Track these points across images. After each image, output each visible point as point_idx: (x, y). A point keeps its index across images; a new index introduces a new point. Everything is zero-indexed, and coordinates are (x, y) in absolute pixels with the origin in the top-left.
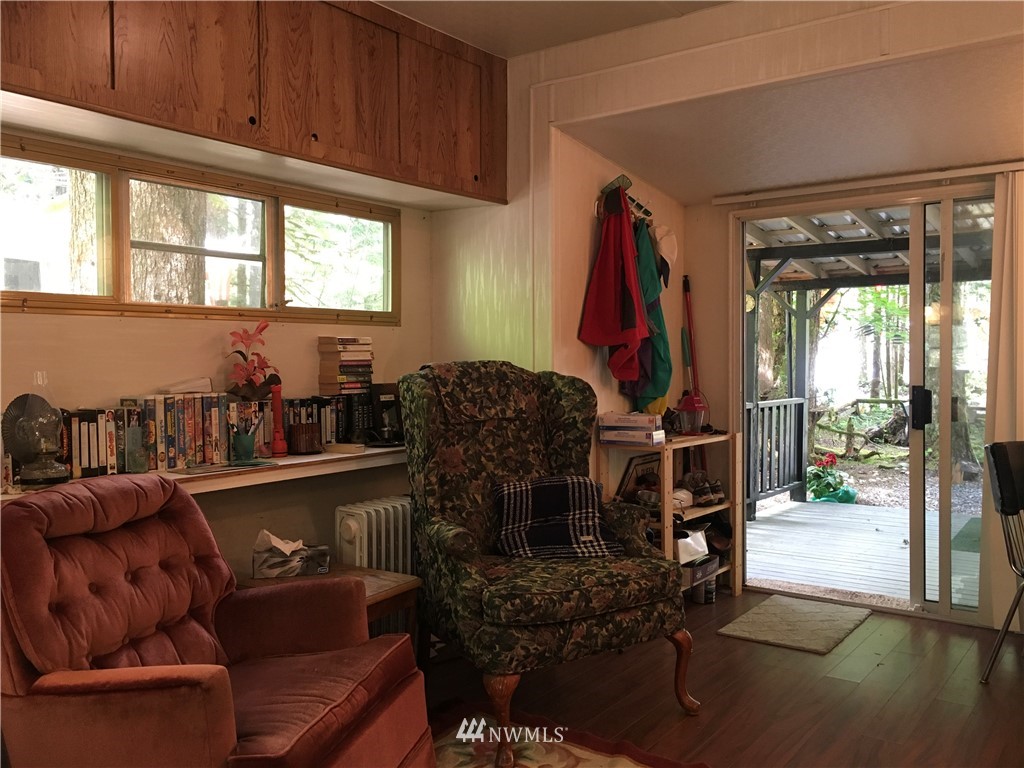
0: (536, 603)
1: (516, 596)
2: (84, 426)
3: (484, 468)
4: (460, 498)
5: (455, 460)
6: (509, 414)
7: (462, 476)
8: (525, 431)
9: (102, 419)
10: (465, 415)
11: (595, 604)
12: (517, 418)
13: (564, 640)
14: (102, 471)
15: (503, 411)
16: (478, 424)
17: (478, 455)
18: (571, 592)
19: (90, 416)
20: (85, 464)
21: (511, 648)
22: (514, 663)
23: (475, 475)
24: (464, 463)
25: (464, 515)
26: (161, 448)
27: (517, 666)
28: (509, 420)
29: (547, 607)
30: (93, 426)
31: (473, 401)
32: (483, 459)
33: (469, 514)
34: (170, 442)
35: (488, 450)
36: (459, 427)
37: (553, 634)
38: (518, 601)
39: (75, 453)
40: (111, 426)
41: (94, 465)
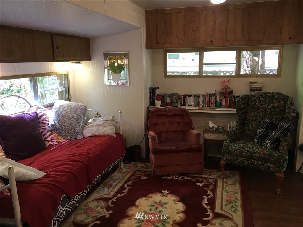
0: (229, 149)
1: (226, 146)
2: (189, 98)
3: (258, 119)
4: (249, 125)
5: (250, 116)
6: (270, 107)
7: (251, 120)
8: (274, 112)
9: (192, 97)
10: (256, 106)
11: (243, 154)
12: (272, 108)
13: (236, 159)
15: (268, 106)
16: (259, 108)
17: (257, 116)
18: (238, 150)
19: (190, 96)
20: (188, 104)
21: (224, 156)
22: (224, 159)
23: (254, 120)
24: (252, 117)
25: (249, 129)
26: (201, 103)
27: (225, 160)
28: (269, 109)
29: (231, 150)
30: (190, 98)
31: (260, 102)
32: (258, 117)
33: (250, 129)
34: (203, 102)
35: (260, 115)
36: (254, 108)
37: (233, 157)
38: (226, 147)
39: (187, 102)
40: (193, 98)
41: (190, 104)
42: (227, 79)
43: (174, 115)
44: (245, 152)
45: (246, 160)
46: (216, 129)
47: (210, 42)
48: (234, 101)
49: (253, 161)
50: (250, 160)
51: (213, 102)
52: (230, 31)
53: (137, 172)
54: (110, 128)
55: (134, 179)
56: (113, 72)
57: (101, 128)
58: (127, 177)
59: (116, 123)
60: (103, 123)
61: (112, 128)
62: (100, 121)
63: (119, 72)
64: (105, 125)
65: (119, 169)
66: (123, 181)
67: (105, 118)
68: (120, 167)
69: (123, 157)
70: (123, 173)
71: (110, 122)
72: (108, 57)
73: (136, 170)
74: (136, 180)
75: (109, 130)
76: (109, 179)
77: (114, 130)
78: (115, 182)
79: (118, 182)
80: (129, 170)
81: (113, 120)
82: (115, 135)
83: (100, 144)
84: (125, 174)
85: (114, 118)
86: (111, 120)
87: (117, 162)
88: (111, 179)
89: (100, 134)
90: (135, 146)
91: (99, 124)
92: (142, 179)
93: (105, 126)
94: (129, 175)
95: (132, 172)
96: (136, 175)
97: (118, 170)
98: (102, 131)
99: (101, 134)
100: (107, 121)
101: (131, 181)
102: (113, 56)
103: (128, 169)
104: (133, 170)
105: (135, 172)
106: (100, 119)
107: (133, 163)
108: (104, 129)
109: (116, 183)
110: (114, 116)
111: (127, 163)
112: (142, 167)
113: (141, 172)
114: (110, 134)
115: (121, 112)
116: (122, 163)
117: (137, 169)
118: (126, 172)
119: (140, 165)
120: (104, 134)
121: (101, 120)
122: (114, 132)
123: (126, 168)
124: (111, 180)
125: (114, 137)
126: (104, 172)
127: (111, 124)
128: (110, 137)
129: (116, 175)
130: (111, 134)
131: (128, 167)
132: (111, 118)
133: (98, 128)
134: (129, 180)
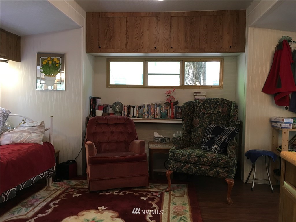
0: (176, 155)
1: (172, 152)
2: (133, 108)
3: (203, 126)
4: (195, 132)
5: (196, 123)
6: (215, 112)
7: (197, 127)
8: (219, 118)
9: (136, 107)
10: (202, 112)
11: (191, 160)
12: (217, 114)
13: (183, 167)
14: (136, 117)
15: (213, 112)
16: (205, 114)
17: (202, 122)
18: (186, 155)
19: (134, 107)
20: (133, 115)
21: (170, 164)
22: (171, 168)
23: (200, 127)
24: (198, 124)
25: (195, 136)
26: (146, 114)
27: (171, 169)
28: (214, 114)
29: (178, 157)
30: (134, 108)
31: (205, 108)
32: (204, 123)
33: (197, 137)
34: (148, 113)
35: (206, 121)
36: (199, 115)
37: (180, 164)
38: (172, 154)
39: (131, 113)
40: (138, 109)
41: (134, 115)
42: (172, 90)
43: (116, 125)
44: (193, 157)
45: (194, 167)
46: (161, 139)
47: (154, 48)
48: (179, 111)
49: (201, 167)
50: (198, 166)
51: (158, 112)
52: (173, 38)
53: (69, 189)
54: (37, 134)
55: (63, 197)
56: (46, 75)
57: (25, 134)
58: (54, 196)
59: (46, 130)
60: (28, 129)
61: (39, 134)
62: (24, 128)
63: (54, 75)
64: (31, 131)
65: (46, 187)
66: (49, 200)
67: (32, 125)
68: (48, 185)
69: (52, 171)
70: (51, 191)
71: (38, 129)
72: (42, 57)
73: (68, 188)
74: (65, 198)
75: (35, 138)
76: (31, 198)
77: (42, 138)
78: (37, 200)
79: (41, 202)
80: (58, 189)
81: (42, 125)
82: (42, 143)
83: (19, 150)
84: (54, 192)
85: (43, 124)
86: (39, 126)
87: (42, 175)
88: (34, 198)
89: (22, 141)
90: (69, 161)
91: (23, 131)
92: (74, 196)
93: (30, 133)
94: (58, 193)
95: (62, 190)
96: (67, 193)
97: (45, 189)
98: (26, 138)
99: (24, 141)
100: (33, 127)
101: (59, 199)
102: (47, 57)
103: (58, 187)
104: (64, 188)
105: (67, 189)
106: (25, 125)
107: (66, 181)
108: (29, 136)
109: (39, 202)
110: (43, 121)
111: (57, 181)
112: (76, 184)
113: (74, 190)
114: (36, 142)
115: (52, 117)
116: (51, 179)
117: (69, 186)
118: (54, 190)
119: (73, 182)
120: (27, 142)
121: (26, 127)
122: (42, 139)
123: (55, 186)
124: (32, 200)
125: (41, 145)
126: (23, 186)
127: (38, 131)
128: (36, 145)
129: (42, 193)
130: (38, 142)
131: (58, 185)
132: (39, 124)
133: (21, 134)
134: (57, 198)
